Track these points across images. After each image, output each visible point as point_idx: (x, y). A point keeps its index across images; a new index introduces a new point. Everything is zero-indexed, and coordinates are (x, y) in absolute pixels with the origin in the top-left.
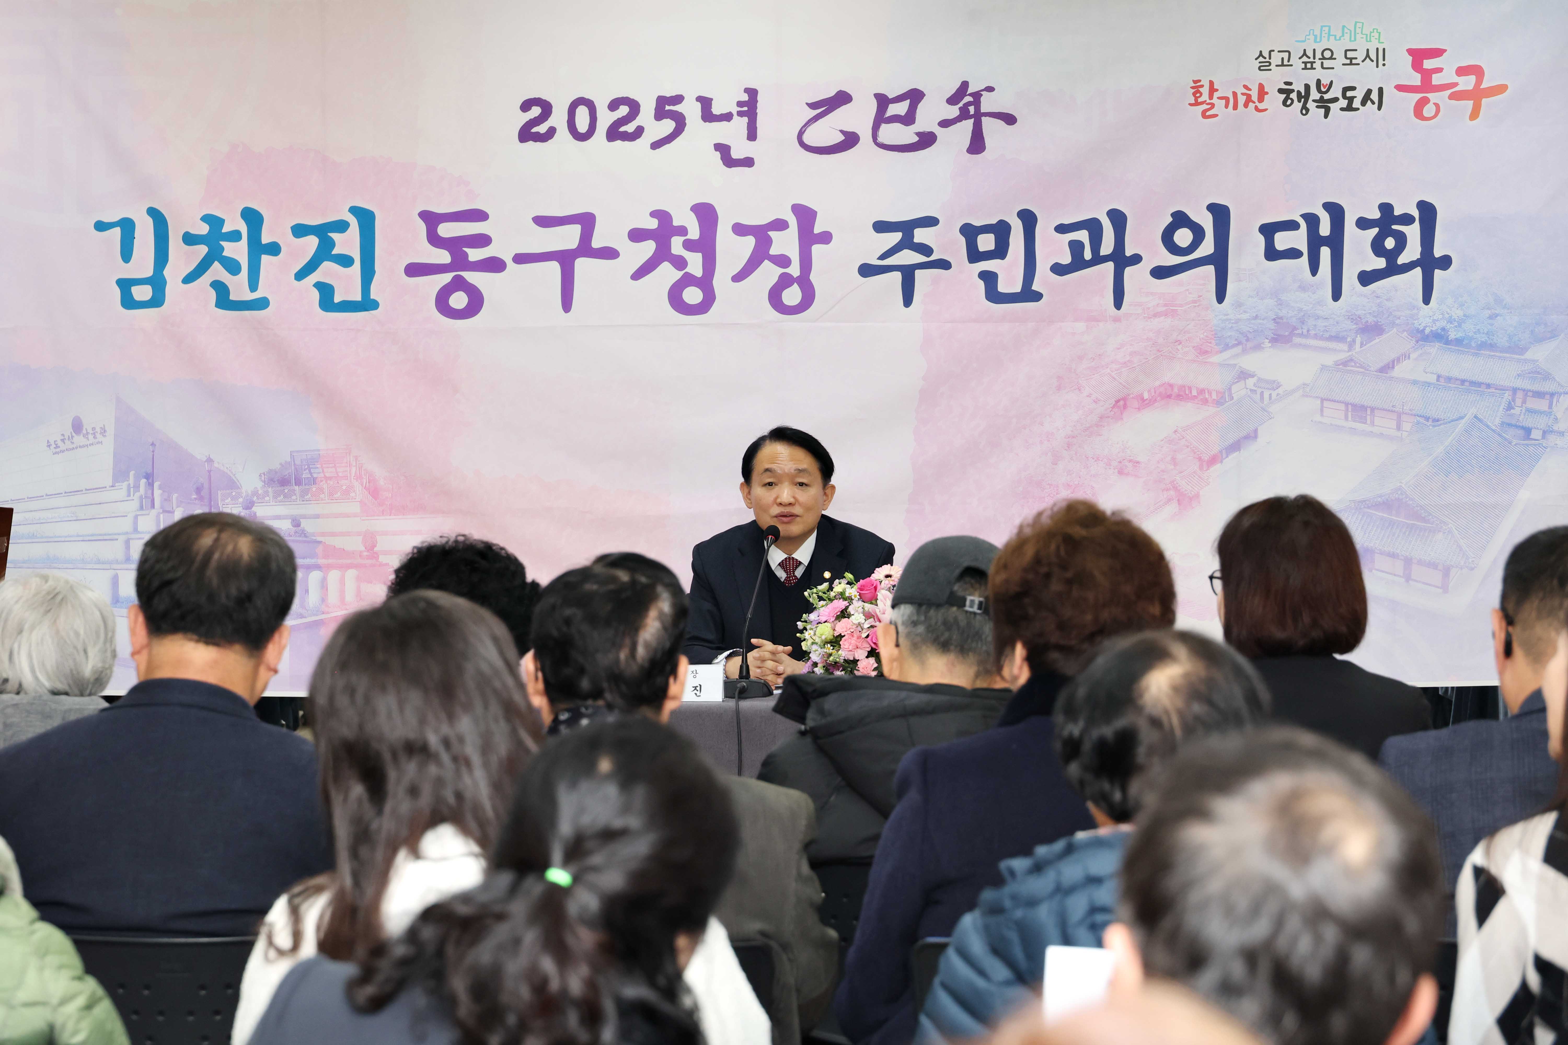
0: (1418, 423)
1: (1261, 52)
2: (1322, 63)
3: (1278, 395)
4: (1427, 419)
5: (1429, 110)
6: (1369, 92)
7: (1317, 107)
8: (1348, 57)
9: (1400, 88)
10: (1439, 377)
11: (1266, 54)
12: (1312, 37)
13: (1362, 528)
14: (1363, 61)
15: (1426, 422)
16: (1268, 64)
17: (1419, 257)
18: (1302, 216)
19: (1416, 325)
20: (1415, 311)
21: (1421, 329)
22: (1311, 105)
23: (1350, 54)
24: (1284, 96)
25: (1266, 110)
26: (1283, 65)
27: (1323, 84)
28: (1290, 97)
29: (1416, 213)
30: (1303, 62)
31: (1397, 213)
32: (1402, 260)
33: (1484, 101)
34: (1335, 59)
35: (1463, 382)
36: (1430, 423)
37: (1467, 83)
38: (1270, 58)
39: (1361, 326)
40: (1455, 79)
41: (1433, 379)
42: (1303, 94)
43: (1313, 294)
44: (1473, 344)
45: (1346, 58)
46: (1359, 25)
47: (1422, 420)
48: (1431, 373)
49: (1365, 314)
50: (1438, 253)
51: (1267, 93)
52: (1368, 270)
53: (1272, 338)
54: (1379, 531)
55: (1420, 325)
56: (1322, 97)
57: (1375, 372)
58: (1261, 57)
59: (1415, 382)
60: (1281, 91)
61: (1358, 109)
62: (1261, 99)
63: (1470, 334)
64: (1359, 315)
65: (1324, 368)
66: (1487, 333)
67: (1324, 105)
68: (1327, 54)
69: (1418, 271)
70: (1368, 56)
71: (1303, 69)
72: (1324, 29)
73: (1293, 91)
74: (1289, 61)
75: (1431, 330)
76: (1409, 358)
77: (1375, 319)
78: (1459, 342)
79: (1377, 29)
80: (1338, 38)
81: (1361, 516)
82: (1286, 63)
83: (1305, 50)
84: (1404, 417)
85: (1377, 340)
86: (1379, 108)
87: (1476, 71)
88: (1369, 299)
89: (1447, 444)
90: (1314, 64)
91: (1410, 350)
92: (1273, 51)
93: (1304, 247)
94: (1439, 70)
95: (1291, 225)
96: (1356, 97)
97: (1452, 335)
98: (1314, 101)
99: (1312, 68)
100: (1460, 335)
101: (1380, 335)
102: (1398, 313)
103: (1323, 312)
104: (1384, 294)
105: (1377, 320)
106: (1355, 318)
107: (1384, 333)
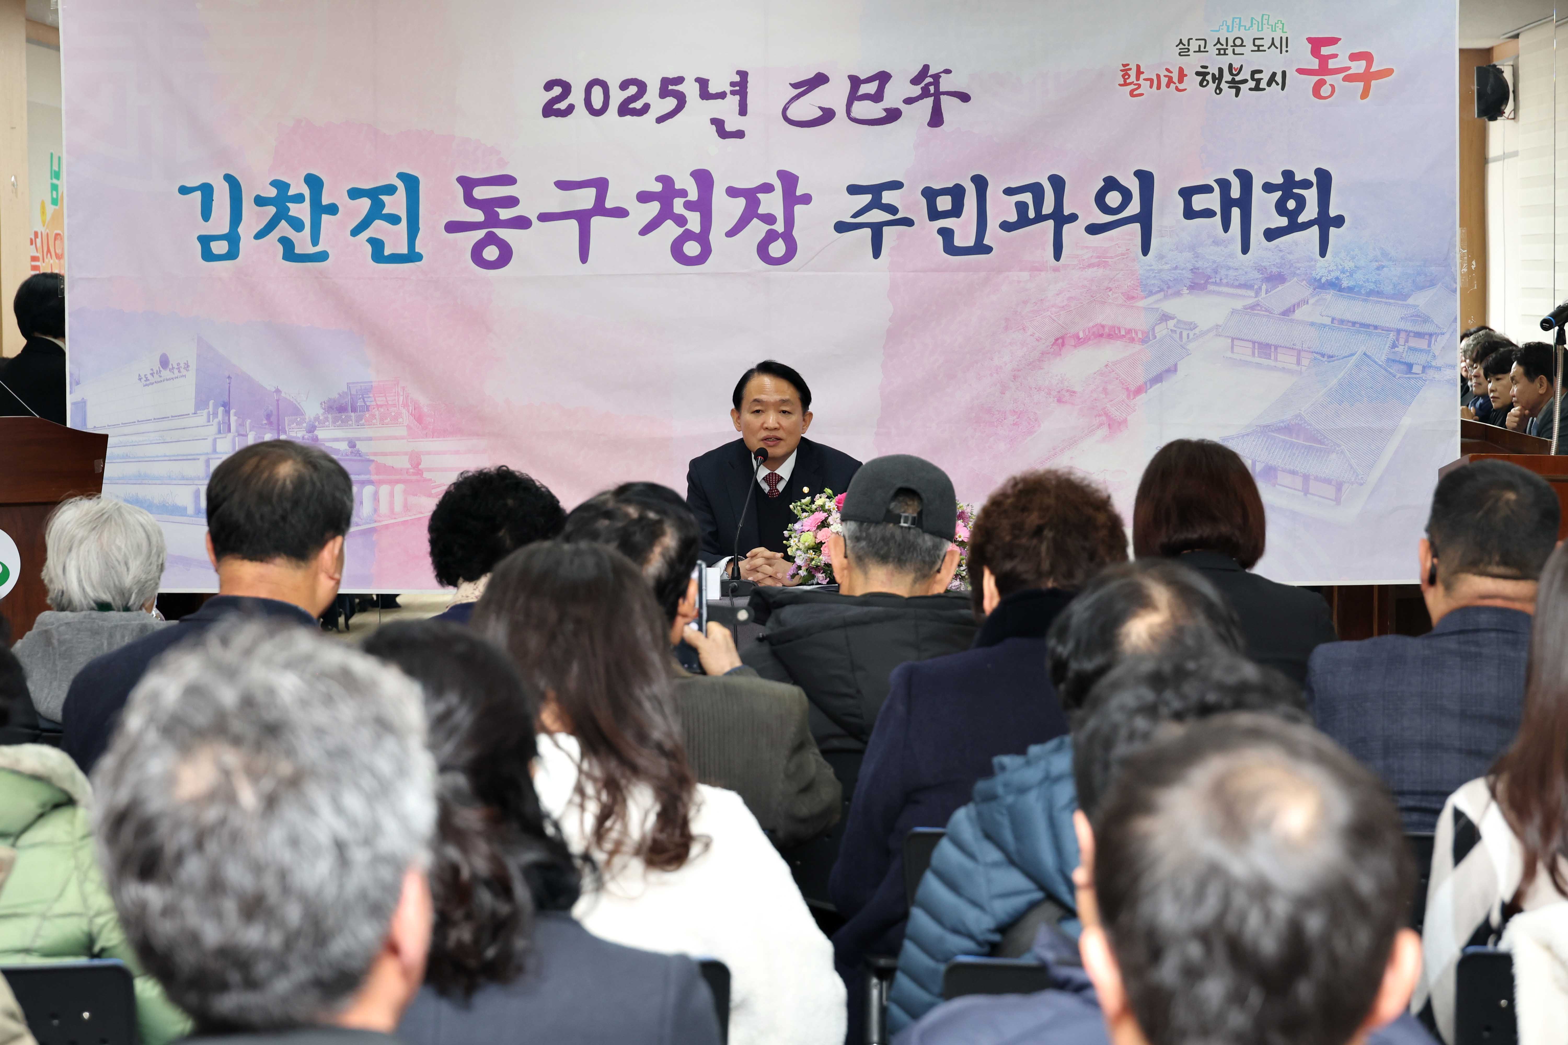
0: (1315, 359)
1: (1181, 40)
2: (1234, 50)
3: (1195, 334)
4: (1323, 355)
5: (1325, 91)
6: (1274, 74)
7: (1229, 87)
8: (1256, 44)
9: (1301, 71)
10: (1333, 319)
11: (1185, 42)
12: (1225, 28)
13: (1267, 449)
14: (1269, 48)
15: (1322, 359)
16: (1187, 50)
17: (1317, 217)
18: (1216, 181)
19: (1314, 275)
20: (1313, 263)
21: (1318, 278)
22: (1224, 85)
23: (1258, 42)
24: (1201, 78)
25: (1185, 90)
26: (1200, 51)
27: (1234, 68)
28: (1206, 79)
29: (1314, 179)
30: (1217, 49)
31: (1297, 178)
32: (1302, 219)
33: (1373, 83)
34: (1245, 46)
35: (1354, 324)
36: (1325, 359)
37: (1359, 67)
38: (1189, 45)
39: (1266, 275)
40: (1349, 63)
41: (1327, 321)
42: (1217, 76)
43: (1225, 248)
44: (1363, 292)
45: (1254, 45)
46: (1266, 17)
47: (1318, 357)
48: (1326, 316)
49: (1270, 265)
50: (1333, 213)
51: (1186, 75)
52: (1273, 227)
53: (1190, 285)
54: (1281, 451)
55: (1317, 275)
56: (1233, 79)
57: (1279, 315)
58: (1181, 44)
59: (1312, 324)
60: (1198, 74)
61: (1264, 89)
62: (1181, 80)
63: (1360, 283)
64: (1264, 266)
65: (1234, 312)
66: (1375, 282)
67: (1236, 85)
68: (1238, 42)
69: (1315, 229)
70: (1273, 43)
71: (1217, 55)
72: (1235, 20)
73: (1208, 73)
74: (1205, 48)
75: (1327, 280)
76: (1308, 302)
77: (1278, 270)
78: (1350, 289)
79: (1281, 21)
80: (1247, 28)
82: (1202, 49)
83: (1219, 39)
84: (1303, 354)
85: (1280, 288)
86: (1283, 89)
87: (1367, 57)
88: (1273, 252)
89: (1340, 377)
90: (1226, 50)
91: (1309, 296)
92: (1192, 39)
93: (1217, 208)
94: (1335, 56)
95: (1206, 189)
96: (1262, 79)
97: (1345, 284)
98: (1226, 82)
99: (1225, 54)
100: (1351, 283)
101: (1283, 283)
102: (1298, 265)
103: (1234, 263)
104: (1286, 248)
105: (1280, 270)
106: (1261, 269)
107: (1286, 281)
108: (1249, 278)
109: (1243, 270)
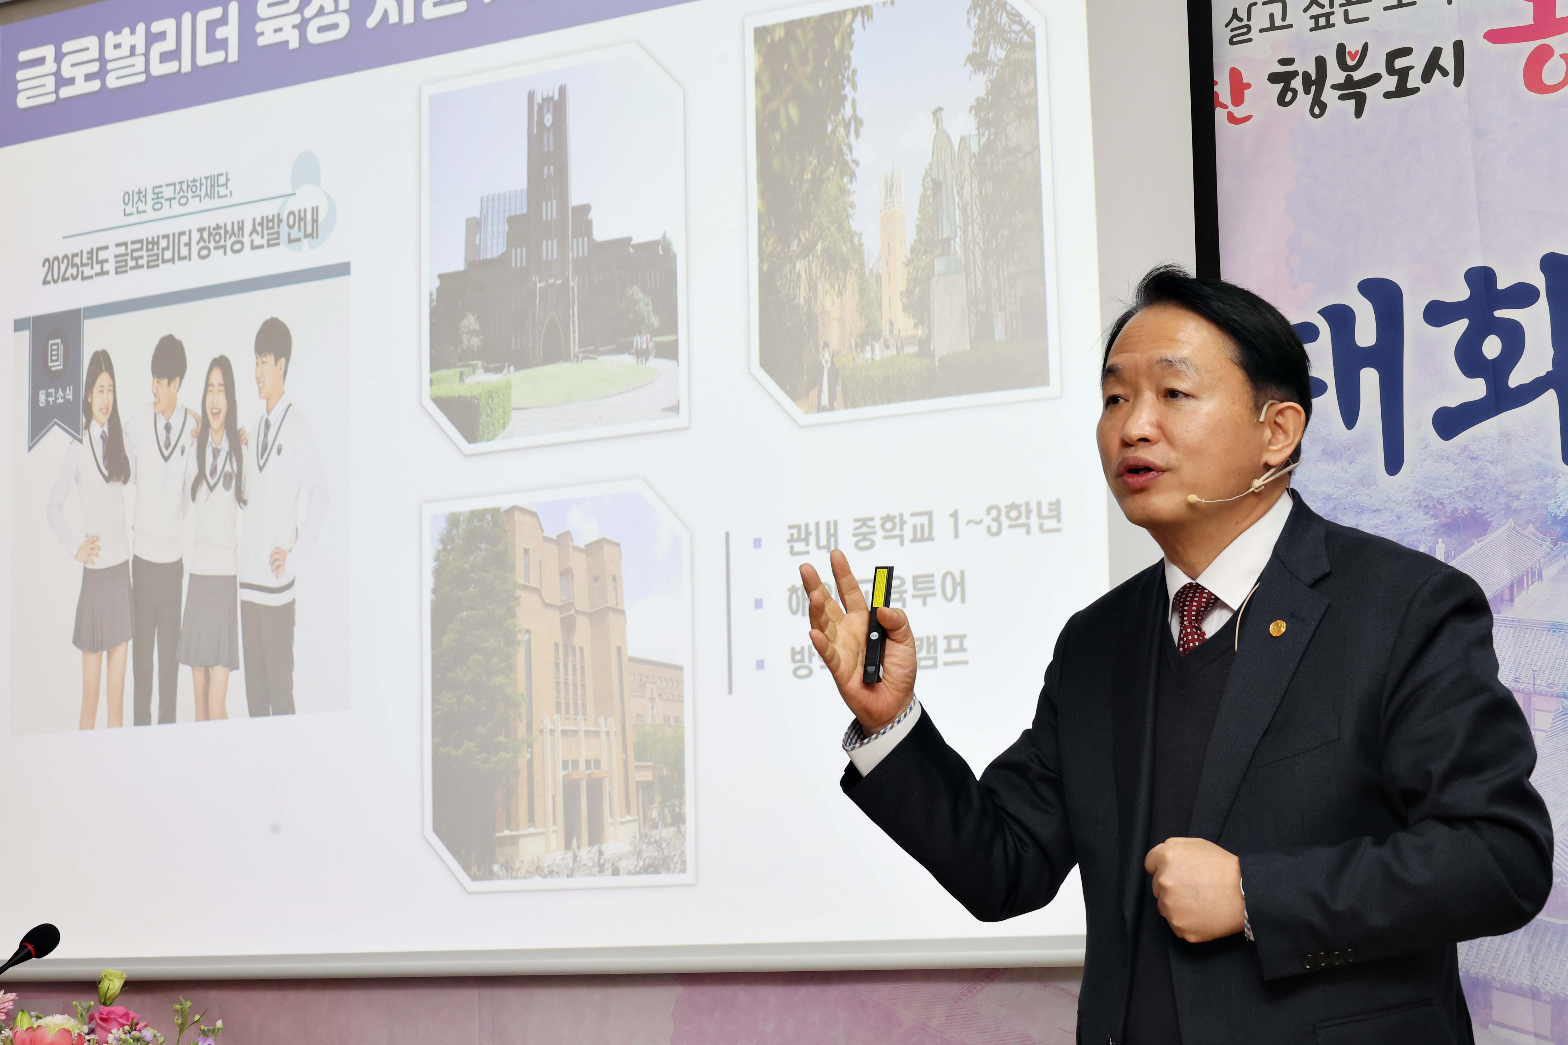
1: (1235, 10)
2: (1346, 13)
5: (1552, 72)
6: (1437, 52)
7: (1342, 98)
9: (1496, 36)
11: (1242, 13)
16: (1245, 30)
17: (1551, 369)
18: (1323, 312)
19: (1552, 508)
20: (1549, 480)
22: (1329, 96)
24: (1279, 87)
25: (1248, 118)
26: (1273, 27)
27: (1350, 52)
28: (1291, 87)
29: (1539, 281)
30: (1311, 17)
31: (1502, 284)
32: (1518, 378)
38: (1249, 19)
39: (1444, 520)
42: (1314, 78)
43: (1350, 463)
49: (1450, 495)
51: (1248, 86)
52: (1454, 404)
55: (1559, 507)
58: (1235, 20)
59: (1555, 627)
60: (1274, 78)
61: (1416, 90)
62: (1238, 99)
64: (1439, 498)
67: (1354, 91)
69: (1550, 398)
71: (1312, 30)
73: (1295, 74)
74: (1284, 18)
76: (1540, 576)
77: (1471, 504)
82: (1278, 22)
85: (1477, 546)
86: (1458, 82)
88: (1456, 463)
90: (1331, 17)
91: (1542, 560)
92: (1255, 4)
93: (1328, 374)
96: (1412, 67)
98: (1335, 87)
99: (1329, 25)
101: (1482, 535)
102: (1514, 488)
103: (1371, 497)
104: (1485, 450)
105: (1475, 505)
106: (1431, 506)
107: (1489, 530)
108: (1405, 529)
109: (1392, 512)
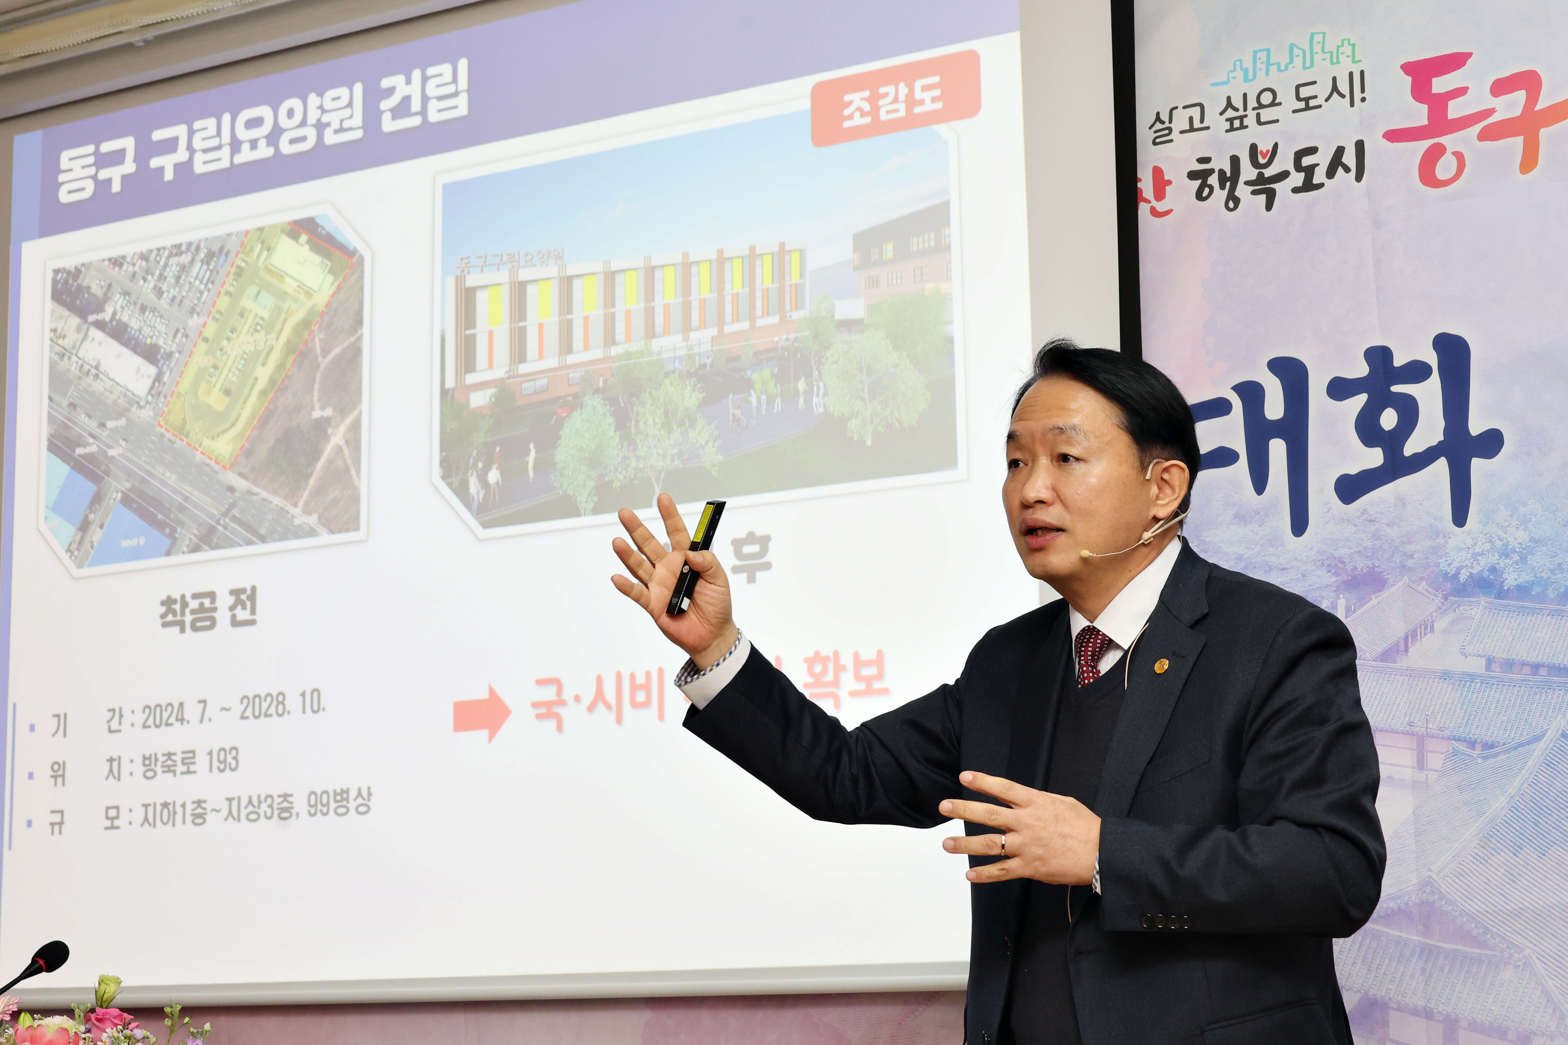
0: (1455, 753)
1: (1158, 114)
2: (1258, 115)
4: (1472, 744)
5: (1445, 168)
6: (1340, 151)
7: (1254, 193)
8: (1302, 96)
9: (1393, 136)
10: (1490, 662)
11: (1165, 117)
12: (1239, 74)
13: (1363, 961)
14: (1327, 100)
15: (1469, 751)
16: (1167, 132)
17: (1442, 439)
18: (1236, 388)
19: (1443, 566)
20: (1440, 541)
21: (1453, 572)
22: (1243, 191)
23: (1305, 92)
24: (1198, 183)
25: (1169, 212)
26: (1192, 129)
27: (1261, 152)
28: (1208, 183)
29: (1431, 358)
30: (1227, 120)
31: (1398, 362)
32: (1412, 447)
33: (1544, 133)
34: (1280, 104)
35: (1536, 668)
36: (1478, 751)
37: (1511, 106)
38: (1170, 122)
39: (1345, 577)
40: (1491, 102)
41: (1477, 666)
42: (1228, 175)
43: (1260, 526)
44: (1551, 594)
45: (1299, 99)
46: (1318, 38)
47: (1462, 747)
48: (1474, 655)
49: (1351, 555)
50: (1476, 426)
51: (1169, 182)
52: (1353, 470)
54: (1394, 965)
55: (1449, 565)
56: (1261, 175)
57: (1374, 661)
58: (1158, 123)
59: (1446, 675)
60: (1192, 175)
61: (1321, 185)
62: (1160, 194)
63: (1543, 574)
64: (1340, 558)
67: (1265, 187)
69: (1441, 466)
70: (1335, 89)
71: (1227, 131)
72: (1259, 55)
73: (1211, 172)
74: (1202, 121)
75: (1471, 574)
76: (1432, 629)
77: (1369, 563)
78: (1522, 591)
79: (1349, 40)
80: (1283, 67)
81: (1361, 938)
82: (1197, 124)
83: (1229, 98)
84: (1430, 744)
85: (1375, 601)
86: (1359, 178)
87: (1528, 82)
88: (1356, 525)
89: (1511, 791)
90: (1244, 119)
91: (1434, 614)
92: (1176, 108)
93: (1239, 445)
94: (1461, 92)
95: (1219, 407)
96: (1318, 165)
97: (1511, 579)
98: (1247, 183)
99: (1243, 127)
100: (1525, 578)
101: (1379, 591)
102: (1410, 548)
103: (1279, 557)
104: (1382, 513)
105: (1373, 564)
106: (1333, 565)
107: (1386, 586)
108: (1310, 585)
109: (1298, 570)
